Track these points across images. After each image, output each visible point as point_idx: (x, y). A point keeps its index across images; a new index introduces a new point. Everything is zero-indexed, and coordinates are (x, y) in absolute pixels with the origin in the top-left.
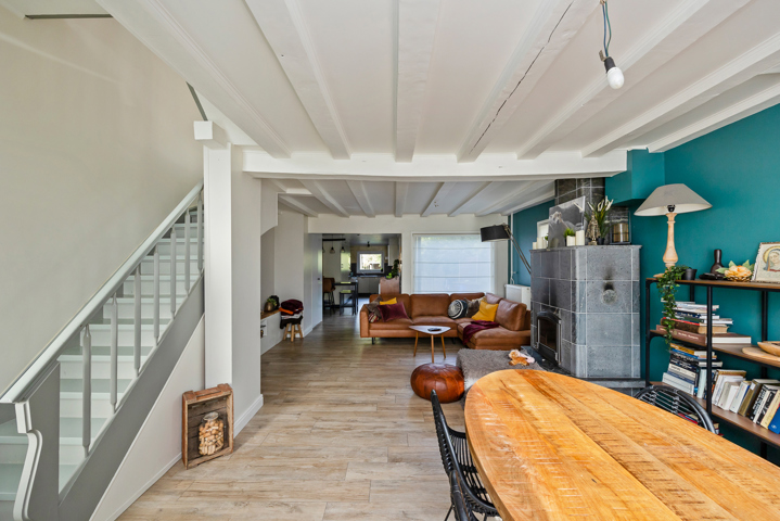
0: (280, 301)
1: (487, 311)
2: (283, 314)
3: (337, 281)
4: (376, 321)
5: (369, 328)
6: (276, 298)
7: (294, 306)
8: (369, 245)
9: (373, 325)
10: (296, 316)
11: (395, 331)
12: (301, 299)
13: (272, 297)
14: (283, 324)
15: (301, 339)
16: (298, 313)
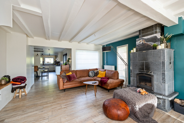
0: (11, 78)
1: (102, 74)
2: (13, 84)
3: (39, 67)
4: (66, 82)
5: (63, 85)
6: (9, 77)
7: (22, 79)
8: (50, 55)
9: (65, 84)
10: (23, 85)
11: (74, 85)
12: (25, 75)
13: (5, 76)
14: (13, 90)
15: (25, 95)
16: (24, 83)
